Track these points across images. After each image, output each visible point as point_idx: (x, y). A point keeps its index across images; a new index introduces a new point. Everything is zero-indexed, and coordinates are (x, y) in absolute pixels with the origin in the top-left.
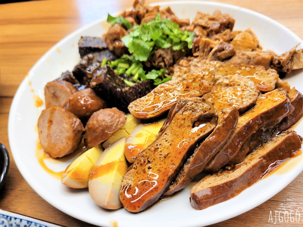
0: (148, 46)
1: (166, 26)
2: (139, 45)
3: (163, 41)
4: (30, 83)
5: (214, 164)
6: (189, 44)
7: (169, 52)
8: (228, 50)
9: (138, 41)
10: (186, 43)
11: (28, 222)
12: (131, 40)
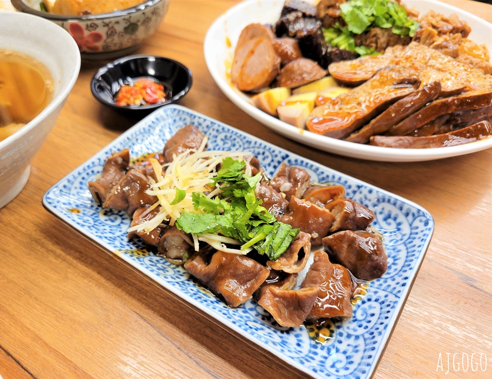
0: (367, 21)
1: (393, 7)
2: (357, 16)
3: (384, 20)
4: (226, 22)
5: (401, 126)
6: (411, 31)
7: (386, 34)
8: (452, 50)
9: (357, 12)
10: (408, 29)
11: (212, 123)
12: (351, 9)
